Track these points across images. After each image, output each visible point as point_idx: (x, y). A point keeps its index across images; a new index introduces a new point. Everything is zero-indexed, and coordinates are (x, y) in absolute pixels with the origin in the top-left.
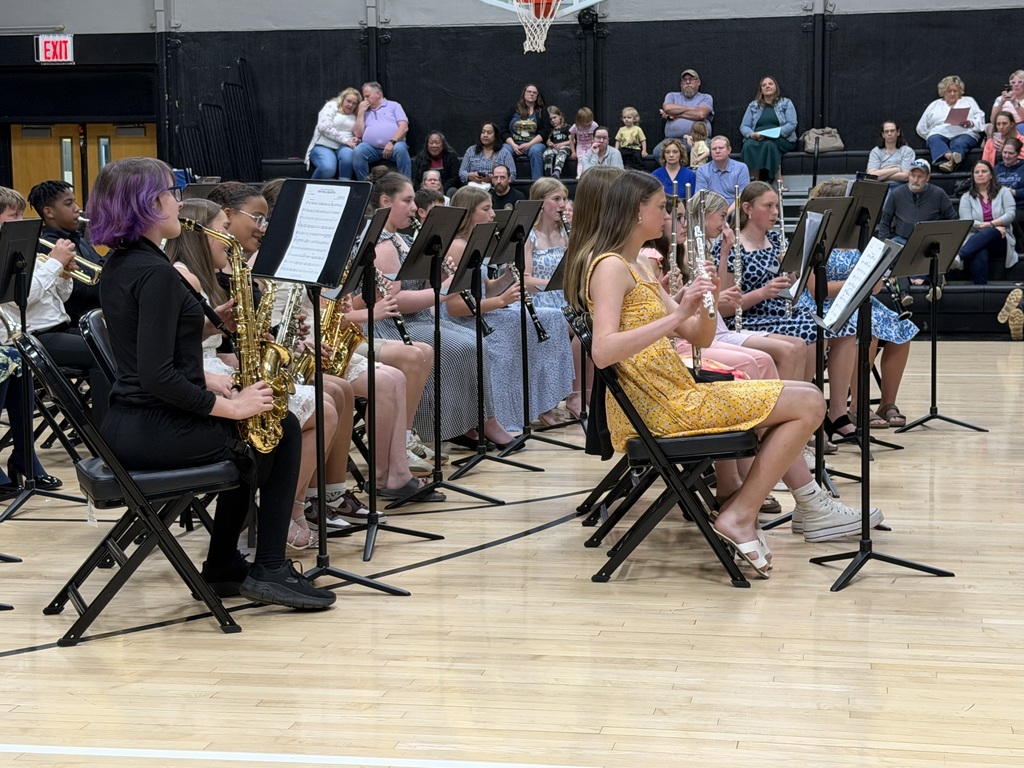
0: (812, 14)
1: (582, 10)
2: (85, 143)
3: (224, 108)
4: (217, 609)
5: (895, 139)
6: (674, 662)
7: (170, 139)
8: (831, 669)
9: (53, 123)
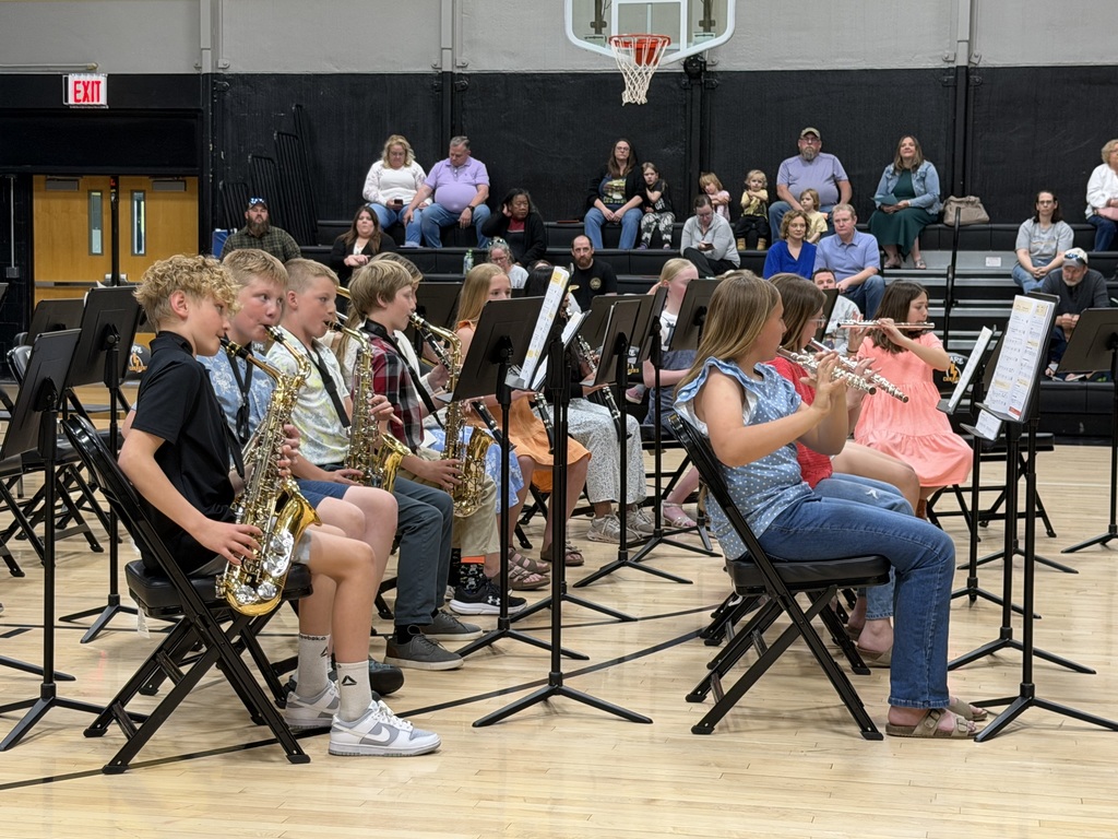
0: (954, 65)
1: (688, 58)
2: (117, 198)
3: (276, 162)
4: (283, 736)
5: (1051, 211)
6: (809, 811)
7: (213, 194)
8: (992, 825)
9: (81, 175)
